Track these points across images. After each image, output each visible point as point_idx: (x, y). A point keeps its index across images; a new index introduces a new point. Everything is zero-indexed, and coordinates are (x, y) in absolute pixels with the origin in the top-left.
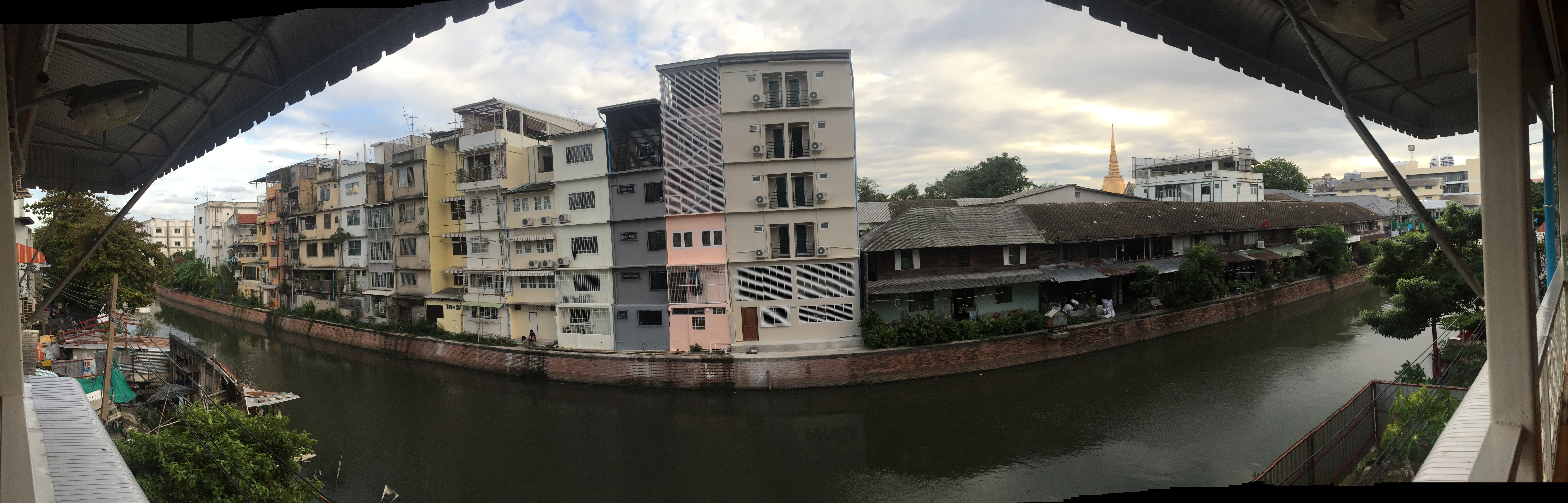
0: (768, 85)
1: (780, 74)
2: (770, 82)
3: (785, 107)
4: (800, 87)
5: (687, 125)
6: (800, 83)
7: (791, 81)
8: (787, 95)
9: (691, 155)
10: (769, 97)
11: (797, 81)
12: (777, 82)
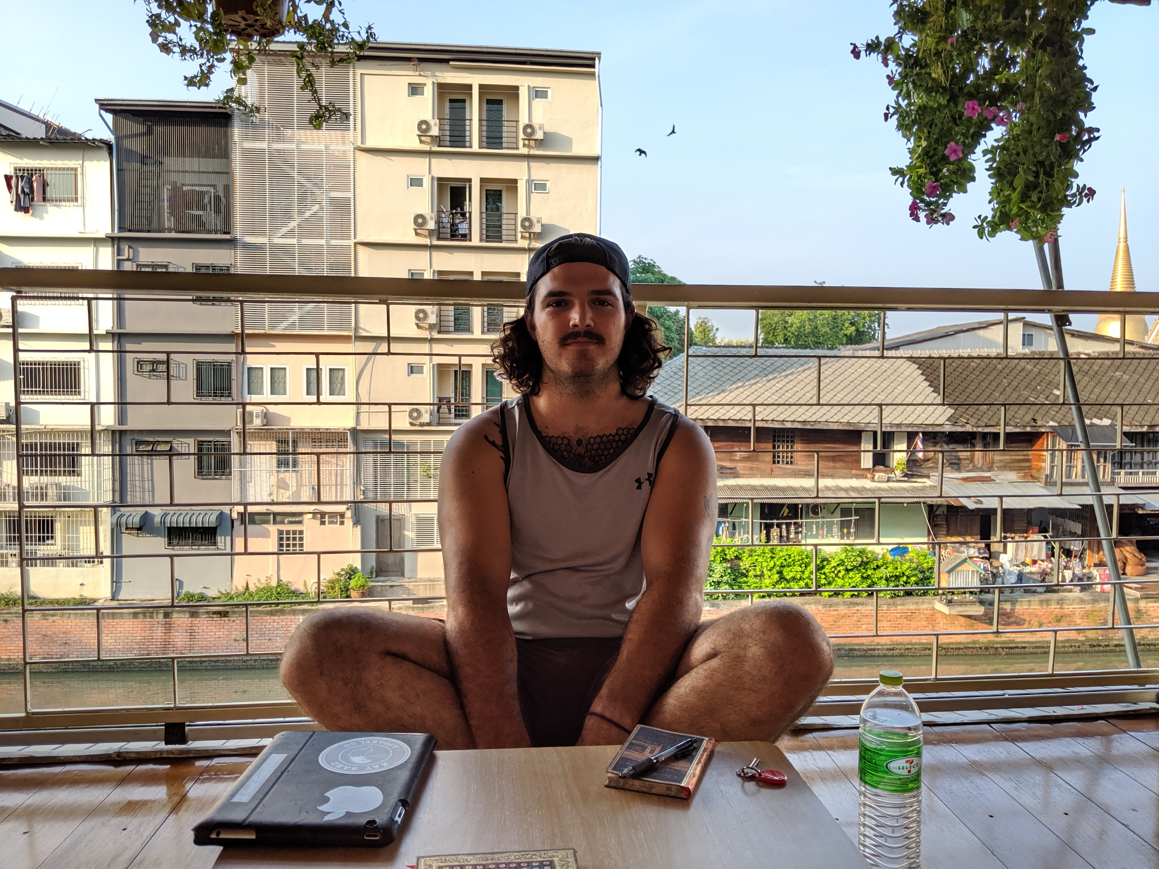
0: (447, 105)
1: (469, 87)
2: (451, 101)
3: (475, 148)
4: (505, 113)
5: (285, 162)
6: (505, 107)
7: (489, 102)
8: (480, 125)
9: (291, 218)
10: (447, 127)
11: (500, 102)
12: (464, 101)
